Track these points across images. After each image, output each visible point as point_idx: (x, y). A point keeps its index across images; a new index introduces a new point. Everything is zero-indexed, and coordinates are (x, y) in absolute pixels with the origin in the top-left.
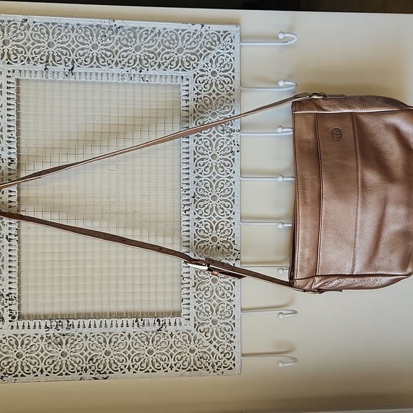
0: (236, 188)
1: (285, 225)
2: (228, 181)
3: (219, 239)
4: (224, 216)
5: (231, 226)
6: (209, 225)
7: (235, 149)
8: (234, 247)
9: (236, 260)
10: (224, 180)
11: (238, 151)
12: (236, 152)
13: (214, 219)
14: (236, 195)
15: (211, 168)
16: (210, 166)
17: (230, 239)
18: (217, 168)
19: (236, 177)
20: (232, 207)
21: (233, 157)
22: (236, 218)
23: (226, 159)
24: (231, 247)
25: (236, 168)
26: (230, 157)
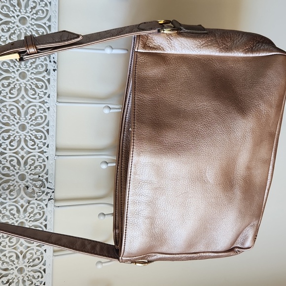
0: (51, 116)
1: (109, 165)
2: (40, 107)
3: (28, 177)
4: (34, 149)
5: (44, 161)
6: (16, 160)
7: (51, 67)
8: (47, 185)
9: (49, 200)
10: (35, 106)
11: (54, 70)
12: (52, 71)
13: (22, 153)
14: (51, 124)
15: (19, 90)
16: (17, 87)
17: (42, 177)
18: (26, 90)
19: (52, 102)
20: (45, 139)
21: (47, 77)
22: (51, 152)
23: (39, 80)
24: (43, 185)
25: (52, 90)
26: (44, 77)
